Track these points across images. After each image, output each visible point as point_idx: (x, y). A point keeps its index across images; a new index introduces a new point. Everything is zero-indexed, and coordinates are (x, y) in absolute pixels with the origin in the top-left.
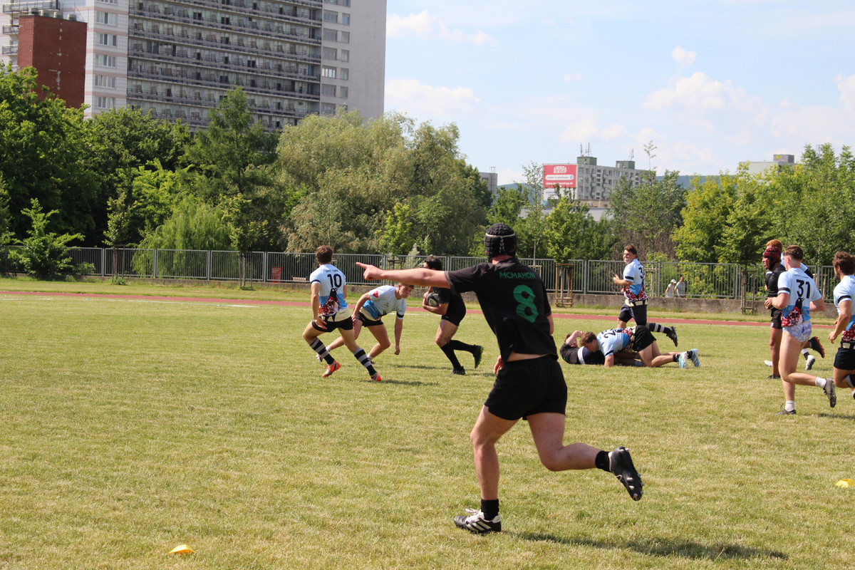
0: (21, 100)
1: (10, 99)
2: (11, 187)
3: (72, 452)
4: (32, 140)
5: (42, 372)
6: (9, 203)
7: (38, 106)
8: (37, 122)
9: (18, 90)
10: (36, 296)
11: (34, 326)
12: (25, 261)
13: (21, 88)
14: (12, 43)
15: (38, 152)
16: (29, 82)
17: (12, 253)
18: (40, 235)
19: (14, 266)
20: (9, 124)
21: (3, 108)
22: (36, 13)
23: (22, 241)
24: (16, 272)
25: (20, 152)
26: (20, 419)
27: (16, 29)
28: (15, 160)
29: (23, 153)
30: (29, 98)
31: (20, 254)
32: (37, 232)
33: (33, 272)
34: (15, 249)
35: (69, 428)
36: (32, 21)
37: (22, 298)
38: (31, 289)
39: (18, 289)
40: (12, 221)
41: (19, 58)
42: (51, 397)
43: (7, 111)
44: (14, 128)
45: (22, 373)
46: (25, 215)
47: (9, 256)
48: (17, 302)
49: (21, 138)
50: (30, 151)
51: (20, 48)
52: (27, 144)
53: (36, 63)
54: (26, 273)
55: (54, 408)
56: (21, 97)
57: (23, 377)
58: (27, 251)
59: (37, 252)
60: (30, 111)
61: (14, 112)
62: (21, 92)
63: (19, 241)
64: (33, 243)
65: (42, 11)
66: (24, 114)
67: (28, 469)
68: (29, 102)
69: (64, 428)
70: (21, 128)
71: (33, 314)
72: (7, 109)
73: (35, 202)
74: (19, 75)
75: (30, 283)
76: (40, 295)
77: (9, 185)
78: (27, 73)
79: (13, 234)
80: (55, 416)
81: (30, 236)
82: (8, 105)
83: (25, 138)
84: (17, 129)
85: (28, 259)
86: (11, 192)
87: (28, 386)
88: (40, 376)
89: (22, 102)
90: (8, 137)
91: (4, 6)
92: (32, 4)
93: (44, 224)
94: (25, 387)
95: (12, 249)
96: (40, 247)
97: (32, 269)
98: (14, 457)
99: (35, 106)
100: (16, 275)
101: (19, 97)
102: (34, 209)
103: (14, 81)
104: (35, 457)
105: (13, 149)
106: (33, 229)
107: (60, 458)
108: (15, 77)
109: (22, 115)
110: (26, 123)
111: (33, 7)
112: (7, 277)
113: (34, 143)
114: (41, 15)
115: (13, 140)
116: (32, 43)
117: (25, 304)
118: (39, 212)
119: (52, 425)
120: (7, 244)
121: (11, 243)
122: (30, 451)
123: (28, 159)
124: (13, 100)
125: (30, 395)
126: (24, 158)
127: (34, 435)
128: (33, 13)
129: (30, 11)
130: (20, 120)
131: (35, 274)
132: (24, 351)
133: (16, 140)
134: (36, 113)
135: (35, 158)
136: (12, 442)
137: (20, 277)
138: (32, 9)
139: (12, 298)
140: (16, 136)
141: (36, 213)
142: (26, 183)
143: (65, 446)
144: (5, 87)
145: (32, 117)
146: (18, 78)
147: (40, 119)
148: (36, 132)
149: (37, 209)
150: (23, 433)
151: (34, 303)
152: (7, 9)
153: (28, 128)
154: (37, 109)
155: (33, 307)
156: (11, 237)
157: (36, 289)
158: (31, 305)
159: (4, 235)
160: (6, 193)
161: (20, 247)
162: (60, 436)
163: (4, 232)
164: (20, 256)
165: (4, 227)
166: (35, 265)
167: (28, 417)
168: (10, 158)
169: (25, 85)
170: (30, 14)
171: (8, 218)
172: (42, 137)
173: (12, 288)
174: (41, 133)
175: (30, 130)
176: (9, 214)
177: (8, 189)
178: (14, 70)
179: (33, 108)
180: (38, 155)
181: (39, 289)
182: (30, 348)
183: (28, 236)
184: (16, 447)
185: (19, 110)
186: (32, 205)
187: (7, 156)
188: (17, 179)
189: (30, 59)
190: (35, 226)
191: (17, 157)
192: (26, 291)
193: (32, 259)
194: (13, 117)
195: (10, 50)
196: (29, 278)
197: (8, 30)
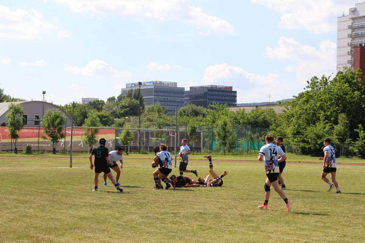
0: (354, 82)
1: (349, 82)
2: (350, 120)
3: (362, 234)
4: (359, 99)
5: (355, 199)
6: (349, 126)
7: (362, 85)
8: (361, 91)
9: (353, 78)
10: (360, 166)
11: (356, 179)
12: (356, 151)
13: (355, 77)
14: (352, 58)
15: (362, 104)
16: (358, 75)
17: (351, 148)
18: (363, 140)
19: (352, 153)
20: (349, 93)
21: (346, 86)
22: (361, 45)
23: (355, 142)
24: (352, 156)
25: (354, 104)
26: (342, 219)
27: (352, 52)
28: (352, 108)
29: (355, 105)
30: (358, 82)
31: (354, 148)
32: (361, 138)
33: (360, 155)
34: (352, 146)
35: (362, 224)
36: (359, 49)
37: (354, 167)
38: (358, 163)
39: (353, 163)
40: (350, 134)
41: (354, 65)
42: (357, 210)
43: (348, 88)
44: (351, 94)
45: (347, 199)
46: (356, 131)
47: (349, 149)
48: (351, 169)
49: (354, 98)
50: (358, 104)
51: (354, 60)
52: (357, 101)
53: (361, 67)
54: (357, 156)
55: (358, 215)
56: (355, 81)
57: (347, 201)
58: (357, 147)
59: (361, 147)
60: (358, 87)
61: (351, 87)
62: (354, 79)
63: (353, 142)
64: (359, 143)
65: (363, 44)
66: (355, 88)
67: (341, 241)
68: (358, 83)
69: (360, 224)
70: (354, 94)
71: (357, 174)
72: (348, 86)
73: (360, 125)
74: (353, 72)
75: (358, 160)
76: (362, 165)
77: (349, 119)
78: (357, 71)
79: (351, 139)
80: (357, 218)
81: (358, 140)
82: (348, 85)
83: (356, 99)
84: (352, 95)
85: (357, 150)
86: (350, 121)
87: (348, 205)
88: (354, 201)
89: (355, 83)
90: (348, 98)
91: (348, 43)
92: (360, 41)
93: (364, 135)
94: (346, 205)
95: (350, 146)
96: (362, 145)
97: (359, 154)
98: (336, 236)
99: (360, 85)
100: (352, 157)
101: (354, 81)
102: (360, 128)
103: (351, 75)
104: (345, 236)
105: (351, 103)
106: (359, 137)
107: (356, 237)
108: (351, 73)
109: (355, 89)
110: (356, 93)
111: (360, 42)
112: (349, 158)
113: (360, 101)
114: (363, 46)
115: (351, 100)
116: (359, 58)
117: (355, 170)
118: (362, 130)
119: (355, 223)
120: (349, 144)
121: (350, 143)
122: (344, 234)
123: (357, 107)
124: (351, 82)
125: (348, 209)
126: (356, 107)
127: (346, 227)
128: (359, 45)
129: (358, 44)
130: (354, 91)
131: (360, 156)
132: (349, 190)
133: (352, 99)
134: (361, 88)
135: (360, 107)
136: (337, 229)
137: (354, 157)
138: (359, 43)
139: (349, 167)
140: (352, 98)
141: (360, 131)
142: (356, 117)
143: (359, 232)
144: (347, 77)
145: (358, 90)
146: (353, 73)
147: (362, 90)
148: (361, 96)
149: (361, 128)
150: (342, 225)
151: (358, 169)
152: (350, 44)
153: (358, 94)
154: (361, 86)
155: (357, 171)
156: (350, 141)
157: (360, 163)
158: (357, 170)
159: (347, 140)
160: (348, 122)
161: (354, 145)
162: (358, 227)
163: (347, 138)
164: (354, 149)
165: (347, 136)
166: (360, 152)
167: (345, 219)
168: (350, 107)
169: (356, 76)
170: (358, 46)
171: (348, 133)
172: (363, 98)
173: (350, 162)
174: (363, 96)
175: (358, 95)
176: (349, 131)
177: (349, 120)
178: (352, 70)
179: (359, 86)
180: (362, 105)
181: (362, 163)
182: (352, 189)
183: (357, 140)
184: (337, 231)
185: (353, 87)
186: (359, 127)
187: (348, 106)
188: (353, 116)
189: (359, 65)
190: (360, 136)
191: (353, 107)
192: (356, 164)
193: (359, 150)
194: (351, 90)
195: (351, 61)
196: (358, 158)
197: (350, 53)
